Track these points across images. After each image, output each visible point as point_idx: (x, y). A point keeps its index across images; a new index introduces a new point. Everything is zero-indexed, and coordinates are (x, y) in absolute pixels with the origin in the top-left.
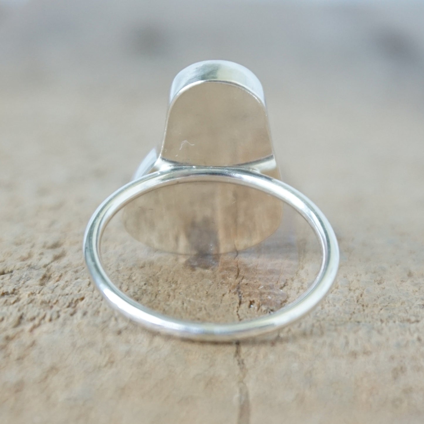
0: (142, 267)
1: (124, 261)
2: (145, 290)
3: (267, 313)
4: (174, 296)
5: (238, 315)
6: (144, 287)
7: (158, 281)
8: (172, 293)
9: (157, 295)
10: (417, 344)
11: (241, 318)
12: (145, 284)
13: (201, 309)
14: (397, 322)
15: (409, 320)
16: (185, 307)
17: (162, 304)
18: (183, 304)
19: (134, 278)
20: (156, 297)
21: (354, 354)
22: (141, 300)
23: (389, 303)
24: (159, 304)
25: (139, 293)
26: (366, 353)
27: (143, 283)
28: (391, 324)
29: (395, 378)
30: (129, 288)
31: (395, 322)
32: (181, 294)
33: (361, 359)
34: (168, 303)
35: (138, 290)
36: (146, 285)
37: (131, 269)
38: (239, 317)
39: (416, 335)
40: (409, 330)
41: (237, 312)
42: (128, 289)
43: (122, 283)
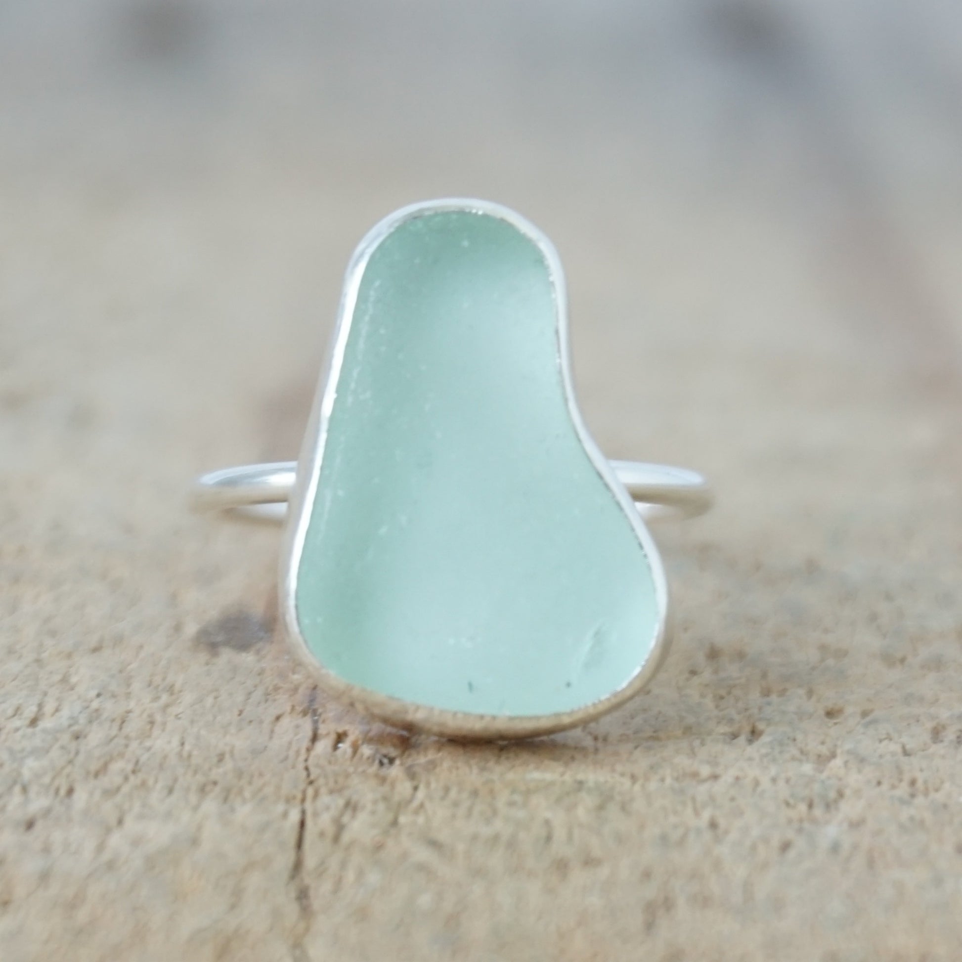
0: (96, 650)
1: (53, 634)
2: (97, 710)
3: (374, 761)
4: (164, 724)
5: (307, 769)
6: (95, 704)
7: (129, 685)
8: (158, 718)
9: (123, 722)
10: (708, 836)
11: (312, 777)
12: (98, 695)
13: (221, 758)
14: (669, 781)
15: (695, 775)
16: (185, 754)
17: (134, 745)
18: (183, 744)
19: (74, 680)
20: (120, 728)
21: (562, 867)
22: (85, 737)
23: (654, 732)
24: (127, 746)
25: (82, 720)
26: (590, 862)
27: (93, 693)
28: (653, 785)
29: (650, 926)
30: (59, 705)
31: (663, 780)
32: (180, 718)
33: (578, 877)
34: (148, 743)
35: (81, 712)
36: (101, 699)
37: (69, 656)
38: (308, 775)
39: (706, 815)
40: (694, 799)
41: (306, 760)
42: (57, 710)
43: (45, 694)
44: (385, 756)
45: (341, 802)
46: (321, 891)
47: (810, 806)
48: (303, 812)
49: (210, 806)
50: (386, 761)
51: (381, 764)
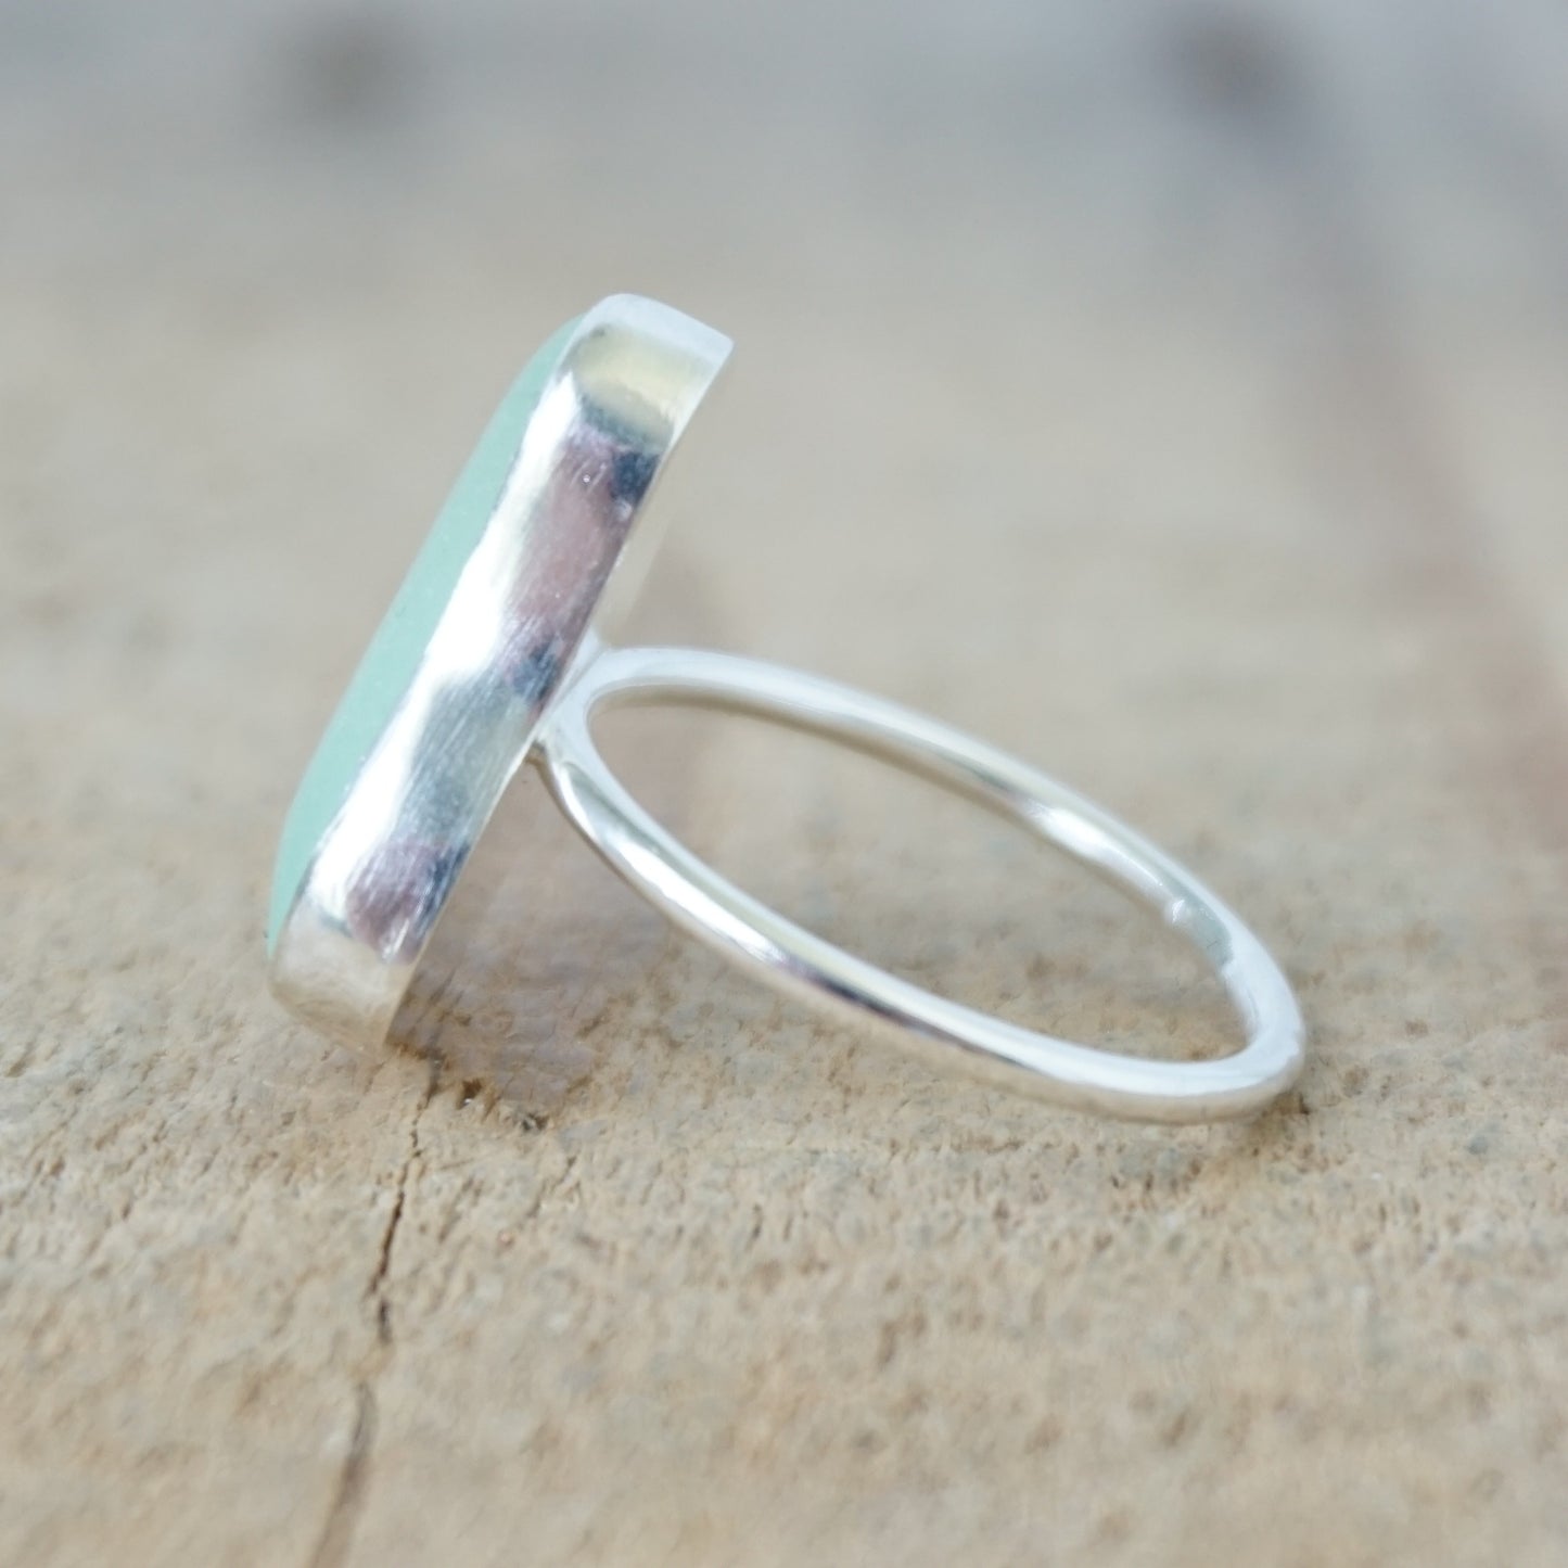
0: (124, 966)
1: (63, 943)
2: (112, 1052)
3: (515, 1123)
4: (211, 1071)
5: (414, 1135)
6: (111, 1043)
7: (165, 1016)
8: (203, 1063)
9: (151, 1067)
10: (990, 1228)
11: (420, 1146)
12: (119, 1030)
13: (288, 1119)
14: (946, 1150)
15: (986, 1143)
16: (235, 1113)
17: (162, 1102)
18: (234, 1099)
19: (86, 1008)
20: (145, 1076)
21: (769, 1273)
22: (90, 1090)
23: (934, 1081)
24: (150, 1102)
25: (89, 1065)
26: (811, 1265)
27: (110, 1028)
28: (922, 1156)
29: (887, 1356)
30: (59, 1045)
31: (937, 1149)
32: (236, 1063)
33: (791, 1286)
34: (182, 1099)
35: (89, 1055)
36: (121, 1036)
37: (83, 974)
38: (415, 1143)
39: (992, 1199)
40: (977, 1177)
41: (415, 1122)
42: (55, 1051)
43: (40, 1029)
44: (531, 1116)
45: (459, 1182)
46: (410, 1309)
47: (1149, 1185)
48: (401, 1196)
49: (263, 1187)
50: (532, 1123)
51: (526, 1127)
